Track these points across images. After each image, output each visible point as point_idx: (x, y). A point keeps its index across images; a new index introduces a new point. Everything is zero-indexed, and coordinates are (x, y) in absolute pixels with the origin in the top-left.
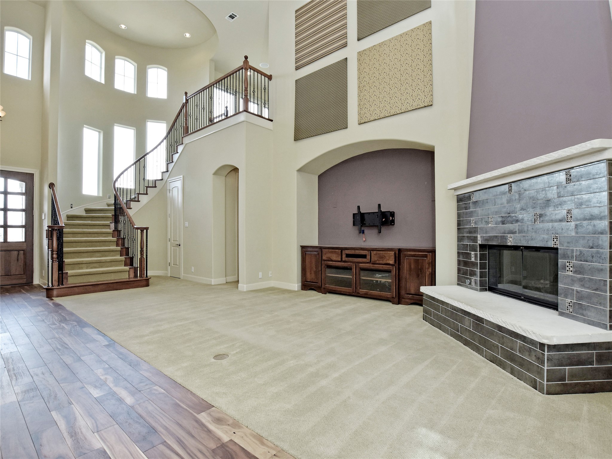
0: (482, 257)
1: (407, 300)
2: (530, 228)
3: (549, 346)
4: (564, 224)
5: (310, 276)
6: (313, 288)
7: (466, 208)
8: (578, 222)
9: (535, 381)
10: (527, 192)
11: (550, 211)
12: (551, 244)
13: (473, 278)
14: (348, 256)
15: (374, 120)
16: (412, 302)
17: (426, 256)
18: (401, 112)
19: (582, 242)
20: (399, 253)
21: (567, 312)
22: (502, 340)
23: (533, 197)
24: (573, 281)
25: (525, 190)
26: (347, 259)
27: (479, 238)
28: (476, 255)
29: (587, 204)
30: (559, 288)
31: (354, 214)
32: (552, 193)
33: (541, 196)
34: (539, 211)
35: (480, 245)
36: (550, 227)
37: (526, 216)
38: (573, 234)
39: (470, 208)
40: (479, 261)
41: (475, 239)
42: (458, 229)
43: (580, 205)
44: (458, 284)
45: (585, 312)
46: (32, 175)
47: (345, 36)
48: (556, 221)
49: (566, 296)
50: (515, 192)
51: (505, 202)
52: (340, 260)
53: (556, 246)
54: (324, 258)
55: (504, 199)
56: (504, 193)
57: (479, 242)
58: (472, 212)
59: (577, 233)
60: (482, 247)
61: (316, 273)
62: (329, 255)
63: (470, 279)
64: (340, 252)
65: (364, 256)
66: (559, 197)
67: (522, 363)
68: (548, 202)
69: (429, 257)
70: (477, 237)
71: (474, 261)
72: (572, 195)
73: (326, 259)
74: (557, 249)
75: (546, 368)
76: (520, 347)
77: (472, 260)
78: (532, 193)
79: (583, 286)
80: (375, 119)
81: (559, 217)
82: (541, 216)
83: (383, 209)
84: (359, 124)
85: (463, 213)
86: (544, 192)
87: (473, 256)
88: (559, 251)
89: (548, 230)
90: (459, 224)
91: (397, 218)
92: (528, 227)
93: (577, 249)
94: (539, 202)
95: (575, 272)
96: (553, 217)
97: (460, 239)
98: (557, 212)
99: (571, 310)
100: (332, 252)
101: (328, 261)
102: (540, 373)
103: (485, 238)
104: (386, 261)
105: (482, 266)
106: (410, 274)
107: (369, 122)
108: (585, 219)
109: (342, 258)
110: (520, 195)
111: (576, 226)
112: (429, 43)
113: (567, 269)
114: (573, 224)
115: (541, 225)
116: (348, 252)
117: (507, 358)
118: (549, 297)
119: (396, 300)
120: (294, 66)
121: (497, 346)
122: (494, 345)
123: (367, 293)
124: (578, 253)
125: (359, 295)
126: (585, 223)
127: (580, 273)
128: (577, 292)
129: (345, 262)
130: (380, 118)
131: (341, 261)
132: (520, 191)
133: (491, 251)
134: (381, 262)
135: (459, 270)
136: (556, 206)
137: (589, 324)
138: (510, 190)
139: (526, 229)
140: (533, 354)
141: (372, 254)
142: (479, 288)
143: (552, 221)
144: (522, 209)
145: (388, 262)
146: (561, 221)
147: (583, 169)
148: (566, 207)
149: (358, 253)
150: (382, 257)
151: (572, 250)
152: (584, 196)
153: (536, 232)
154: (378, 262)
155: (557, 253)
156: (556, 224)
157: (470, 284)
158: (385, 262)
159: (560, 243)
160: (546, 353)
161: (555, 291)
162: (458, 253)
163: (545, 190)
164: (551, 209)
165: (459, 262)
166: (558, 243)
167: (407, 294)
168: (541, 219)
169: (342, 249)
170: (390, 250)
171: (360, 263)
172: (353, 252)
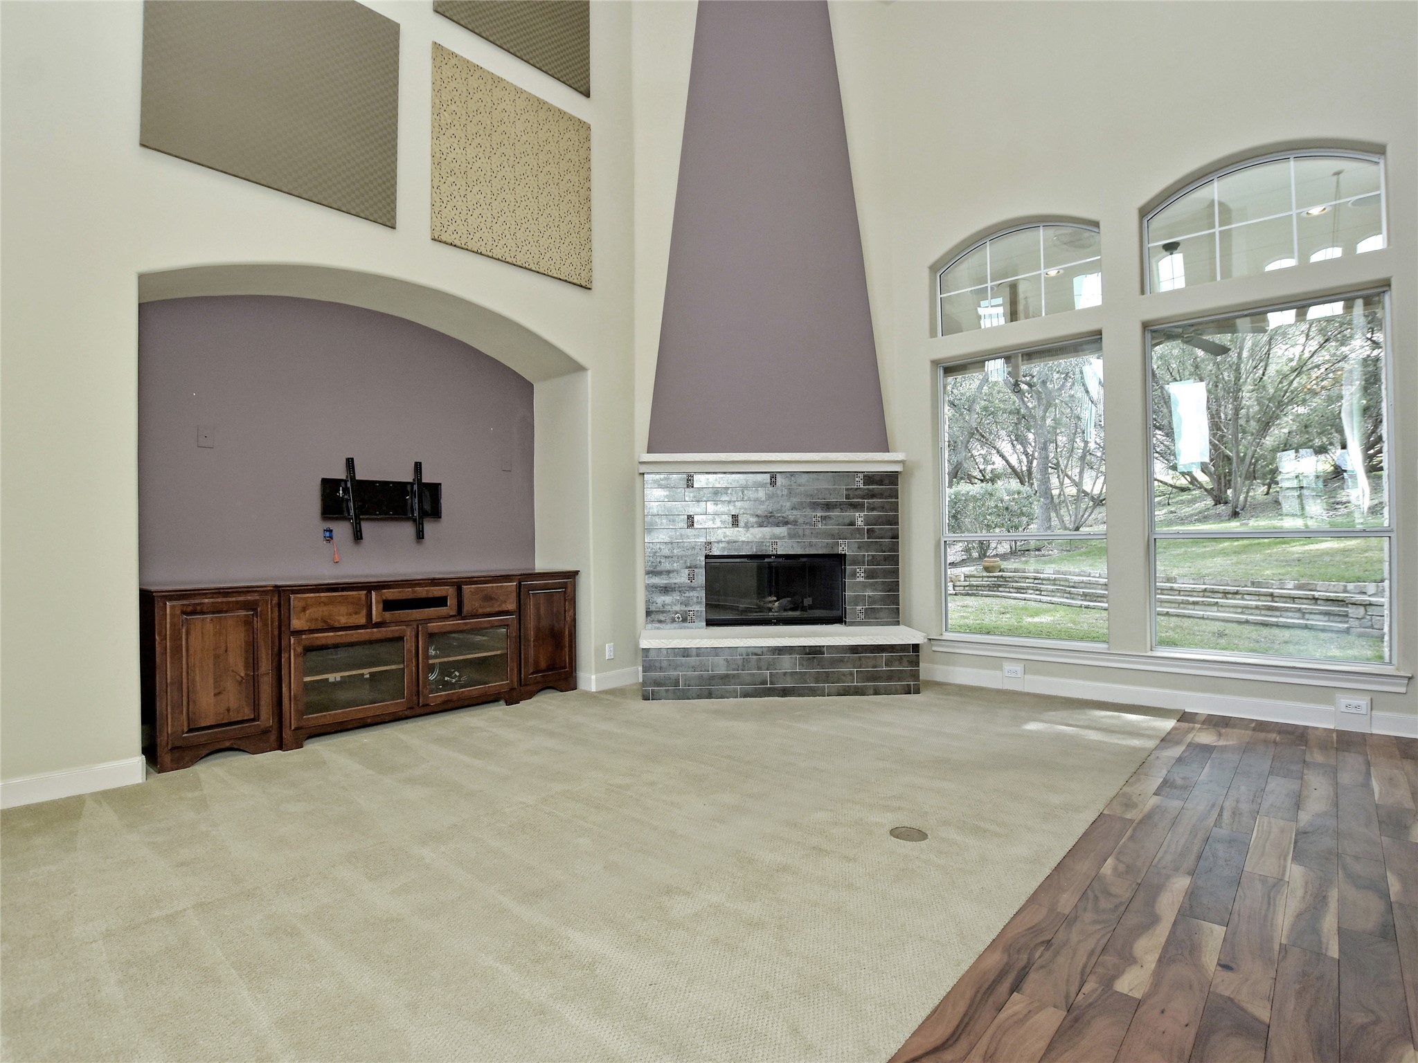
1: (532, 687)
2: (807, 531)
6: (227, 745)
7: (672, 498)
8: (870, 527)
9: (909, 686)
10: (802, 487)
12: (837, 551)
13: (693, 610)
14: (389, 605)
15: (477, 253)
16: (540, 686)
17: (565, 586)
18: (538, 270)
19: (874, 547)
20: (520, 585)
21: (858, 620)
22: (858, 663)
23: (811, 495)
24: (865, 587)
26: (388, 615)
28: (697, 573)
31: (326, 481)
32: (839, 494)
33: (821, 495)
34: (819, 513)
36: (837, 530)
37: (802, 517)
39: (682, 499)
40: (704, 582)
41: (696, 548)
42: (650, 531)
43: (872, 510)
45: (877, 616)
48: (844, 525)
49: (856, 604)
50: (780, 486)
51: (764, 497)
52: (363, 621)
53: (844, 552)
54: (297, 623)
55: (762, 493)
56: (761, 485)
57: (708, 552)
58: (687, 505)
59: (869, 539)
62: (318, 612)
63: (685, 614)
64: (363, 598)
65: (441, 602)
66: (848, 499)
67: (891, 676)
69: (569, 586)
73: (303, 626)
74: (844, 555)
76: (887, 660)
80: (479, 251)
81: (847, 521)
82: (823, 517)
84: (434, 239)
85: (664, 506)
86: (827, 492)
88: (848, 558)
90: (650, 523)
92: (804, 531)
93: (869, 553)
94: (820, 502)
95: (867, 577)
96: (841, 521)
97: (654, 549)
98: (845, 515)
99: (863, 616)
100: (331, 602)
101: (321, 630)
102: (914, 675)
103: (722, 545)
104: (500, 605)
106: (538, 629)
107: (462, 248)
108: (877, 525)
109: (370, 616)
110: (788, 489)
111: (867, 531)
113: (858, 575)
114: (864, 528)
116: (390, 594)
117: (868, 680)
121: (851, 673)
122: (843, 674)
123: (450, 698)
124: (870, 558)
125: (425, 710)
126: (877, 528)
127: (872, 578)
128: (869, 597)
129: (379, 625)
130: (492, 257)
131: (370, 624)
132: (792, 485)
134: (488, 610)
135: (651, 602)
138: (773, 482)
139: (801, 532)
140: (905, 660)
141: (464, 594)
142: (704, 623)
143: (838, 524)
144: (793, 507)
146: (850, 525)
149: (424, 595)
150: (488, 598)
151: (864, 556)
153: (816, 537)
154: (481, 611)
156: (844, 529)
157: (685, 620)
158: (496, 609)
162: (646, 574)
163: (829, 489)
164: (835, 511)
165: (651, 589)
166: (846, 549)
167: (534, 673)
168: (823, 521)
169: (369, 587)
170: (507, 578)
171: (430, 620)
172: (407, 593)
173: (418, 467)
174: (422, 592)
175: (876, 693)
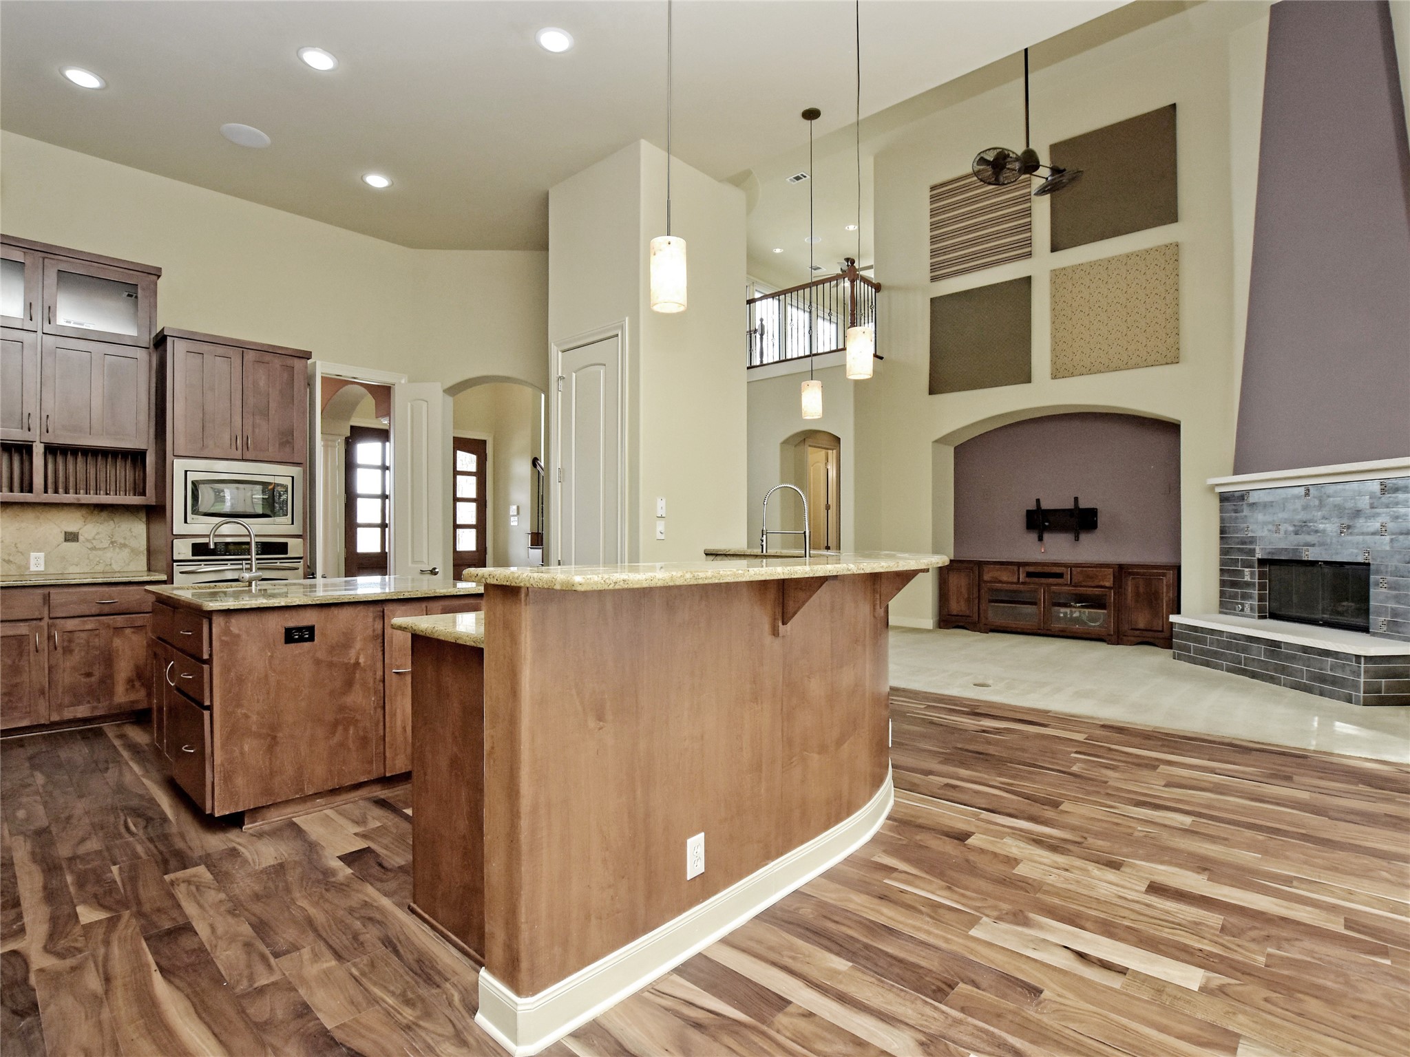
0: (1262, 575)
1: (1132, 639)
2: (1334, 540)
3: (1365, 657)
4: (1378, 537)
5: (956, 607)
6: (960, 624)
7: (1236, 511)
8: (1394, 537)
9: (1350, 695)
10: (1331, 499)
11: (1360, 522)
12: (1360, 559)
13: (1248, 603)
14: (1029, 575)
16: (1140, 640)
17: (1164, 575)
18: (1127, 367)
19: (1397, 557)
20: (1122, 571)
21: (1381, 631)
22: (1307, 663)
23: (1339, 505)
24: (1388, 598)
25: (1329, 497)
26: (1028, 580)
27: (1258, 551)
28: (1252, 574)
29: (1405, 517)
30: (1371, 606)
31: (1028, 512)
32: (1364, 502)
33: (1350, 504)
34: (1346, 521)
35: (1259, 560)
36: (1361, 540)
37: (1331, 527)
38: (1388, 548)
39: (1242, 511)
40: (1257, 581)
41: (1252, 552)
42: (1222, 538)
43: (1396, 518)
44: (1221, 612)
45: (1400, 630)
46: (484, 442)
47: (1028, 242)
48: (1368, 534)
49: (1379, 615)
50: (1314, 497)
51: (1300, 508)
52: (1015, 580)
53: (1367, 561)
54: (985, 578)
55: (1298, 505)
56: (1298, 497)
57: (1259, 555)
58: (1246, 516)
59: (1392, 547)
60: (1262, 562)
61: (968, 600)
62: (996, 574)
63: (1243, 605)
64: (1016, 569)
65: (1060, 576)
66: (1372, 507)
67: (1334, 681)
68: (1357, 513)
69: (1168, 576)
70: (1254, 550)
71: (1249, 580)
72: (1387, 507)
73: (989, 579)
74: (1368, 564)
75: (1362, 680)
76: (1332, 665)
77: (1245, 579)
78: (1338, 500)
79: (1399, 603)
80: (1081, 373)
81: (1371, 529)
82: (1349, 527)
83: (1082, 505)
84: (1053, 378)
85: (1231, 517)
86: (1353, 501)
87: (1246, 573)
88: (1372, 567)
89: (1358, 543)
90: (1222, 531)
91: (1102, 519)
92: (1331, 539)
93: (1394, 563)
94: (1347, 511)
95: (1390, 588)
96: (1365, 530)
97: (1224, 552)
98: (1369, 524)
99: (1385, 628)
100: (1001, 570)
101: (995, 582)
102: (1355, 686)
103: (1268, 551)
104: (1099, 582)
105: (1262, 587)
106: (1137, 601)
107: (1071, 376)
108: (1401, 534)
109: (1019, 578)
110: (1321, 501)
111: (1392, 540)
112: (1174, 274)
113: (1381, 585)
114: (1387, 538)
115: (1350, 538)
116: (1031, 569)
117: (1315, 681)
118: (1359, 621)
119: (1114, 638)
120: (927, 274)
121: (1302, 670)
122: (1296, 670)
123: (1064, 630)
124: (1394, 568)
125: (1049, 632)
126: (1401, 537)
127: (1395, 589)
128: (1392, 609)
129: (1023, 583)
130: (1092, 373)
131: (1018, 582)
132: (1321, 496)
133: (1272, 567)
134: (1089, 584)
135: (1222, 594)
136: (1368, 517)
137: (1404, 641)
138: (1307, 494)
139: (1329, 541)
140: (1348, 668)
141: (1074, 573)
142: (1257, 614)
143: (1363, 534)
144: (1324, 518)
145: (1102, 583)
146: (1374, 534)
147: (1400, 482)
148: (1380, 520)
149: (1050, 571)
150: (1092, 577)
151: (1387, 566)
152: (1401, 510)
153: (1342, 545)
154: (1084, 584)
155: (1369, 570)
156: (1368, 538)
157: (1242, 610)
158: (1096, 583)
159: (1373, 559)
160: (1362, 665)
161: (1366, 612)
162: (1221, 570)
163: (1355, 499)
164: (1361, 521)
165: (1223, 583)
166: (1370, 557)
167: (1132, 629)
168: (1350, 531)
169: (1019, 565)
170: (1107, 566)
171: (1052, 585)
172: (1039, 569)
173: (1076, 499)
174: (1047, 570)
175: (1321, 695)
